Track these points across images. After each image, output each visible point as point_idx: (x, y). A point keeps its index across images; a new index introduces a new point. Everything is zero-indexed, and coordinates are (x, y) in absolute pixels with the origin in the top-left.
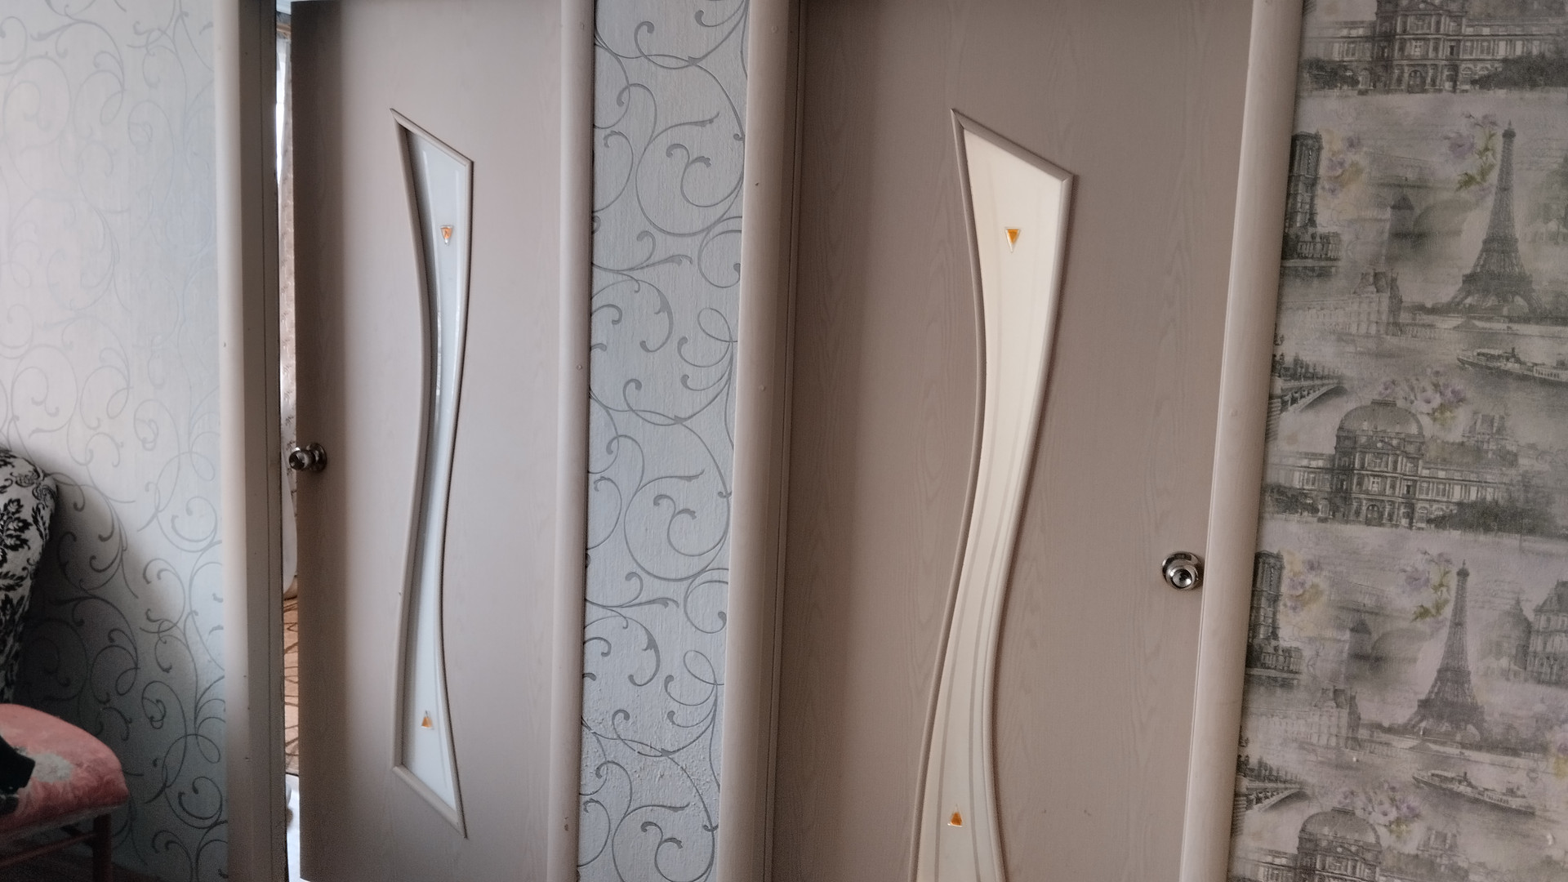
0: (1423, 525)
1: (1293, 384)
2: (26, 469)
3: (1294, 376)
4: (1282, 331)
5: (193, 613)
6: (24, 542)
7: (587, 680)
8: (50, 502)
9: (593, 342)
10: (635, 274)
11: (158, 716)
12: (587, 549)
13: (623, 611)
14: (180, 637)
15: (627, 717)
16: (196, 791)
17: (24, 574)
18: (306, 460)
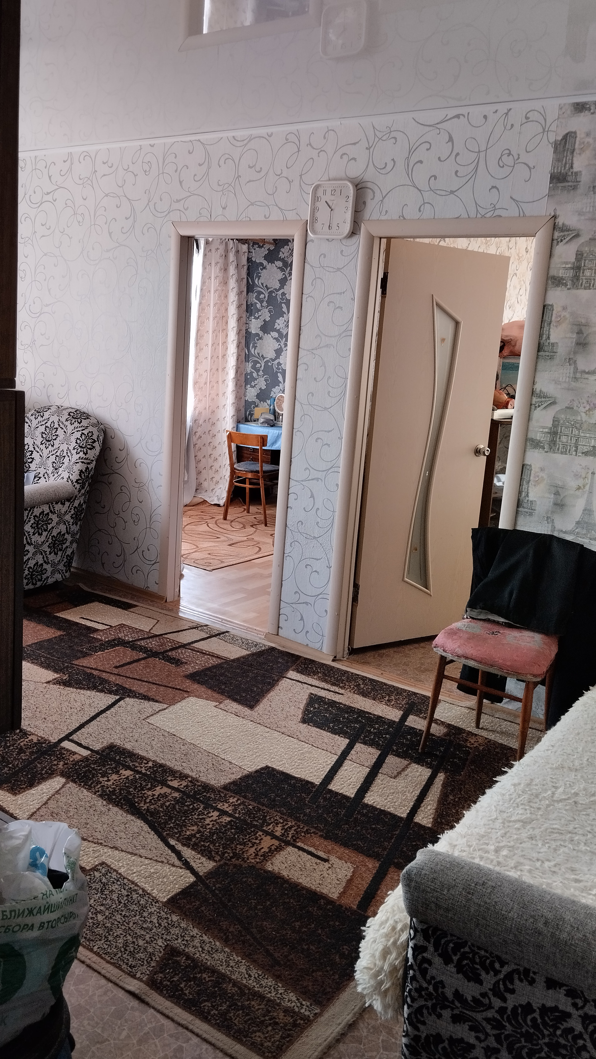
0: (580, 454)
1: (539, 400)
2: (95, 421)
3: (540, 397)
4: (536, 380)
5: (152, 480)
6: (94, 447)
7: (289, 509)
8: (103, 434)
9: (297, 377)
10: (314, 351)
11: (136, 520)
12: (291, 458)
13: (303, 483)
14: (146, 489)
15: (302, 524)
16: (149, 550)
17: (93, 459)
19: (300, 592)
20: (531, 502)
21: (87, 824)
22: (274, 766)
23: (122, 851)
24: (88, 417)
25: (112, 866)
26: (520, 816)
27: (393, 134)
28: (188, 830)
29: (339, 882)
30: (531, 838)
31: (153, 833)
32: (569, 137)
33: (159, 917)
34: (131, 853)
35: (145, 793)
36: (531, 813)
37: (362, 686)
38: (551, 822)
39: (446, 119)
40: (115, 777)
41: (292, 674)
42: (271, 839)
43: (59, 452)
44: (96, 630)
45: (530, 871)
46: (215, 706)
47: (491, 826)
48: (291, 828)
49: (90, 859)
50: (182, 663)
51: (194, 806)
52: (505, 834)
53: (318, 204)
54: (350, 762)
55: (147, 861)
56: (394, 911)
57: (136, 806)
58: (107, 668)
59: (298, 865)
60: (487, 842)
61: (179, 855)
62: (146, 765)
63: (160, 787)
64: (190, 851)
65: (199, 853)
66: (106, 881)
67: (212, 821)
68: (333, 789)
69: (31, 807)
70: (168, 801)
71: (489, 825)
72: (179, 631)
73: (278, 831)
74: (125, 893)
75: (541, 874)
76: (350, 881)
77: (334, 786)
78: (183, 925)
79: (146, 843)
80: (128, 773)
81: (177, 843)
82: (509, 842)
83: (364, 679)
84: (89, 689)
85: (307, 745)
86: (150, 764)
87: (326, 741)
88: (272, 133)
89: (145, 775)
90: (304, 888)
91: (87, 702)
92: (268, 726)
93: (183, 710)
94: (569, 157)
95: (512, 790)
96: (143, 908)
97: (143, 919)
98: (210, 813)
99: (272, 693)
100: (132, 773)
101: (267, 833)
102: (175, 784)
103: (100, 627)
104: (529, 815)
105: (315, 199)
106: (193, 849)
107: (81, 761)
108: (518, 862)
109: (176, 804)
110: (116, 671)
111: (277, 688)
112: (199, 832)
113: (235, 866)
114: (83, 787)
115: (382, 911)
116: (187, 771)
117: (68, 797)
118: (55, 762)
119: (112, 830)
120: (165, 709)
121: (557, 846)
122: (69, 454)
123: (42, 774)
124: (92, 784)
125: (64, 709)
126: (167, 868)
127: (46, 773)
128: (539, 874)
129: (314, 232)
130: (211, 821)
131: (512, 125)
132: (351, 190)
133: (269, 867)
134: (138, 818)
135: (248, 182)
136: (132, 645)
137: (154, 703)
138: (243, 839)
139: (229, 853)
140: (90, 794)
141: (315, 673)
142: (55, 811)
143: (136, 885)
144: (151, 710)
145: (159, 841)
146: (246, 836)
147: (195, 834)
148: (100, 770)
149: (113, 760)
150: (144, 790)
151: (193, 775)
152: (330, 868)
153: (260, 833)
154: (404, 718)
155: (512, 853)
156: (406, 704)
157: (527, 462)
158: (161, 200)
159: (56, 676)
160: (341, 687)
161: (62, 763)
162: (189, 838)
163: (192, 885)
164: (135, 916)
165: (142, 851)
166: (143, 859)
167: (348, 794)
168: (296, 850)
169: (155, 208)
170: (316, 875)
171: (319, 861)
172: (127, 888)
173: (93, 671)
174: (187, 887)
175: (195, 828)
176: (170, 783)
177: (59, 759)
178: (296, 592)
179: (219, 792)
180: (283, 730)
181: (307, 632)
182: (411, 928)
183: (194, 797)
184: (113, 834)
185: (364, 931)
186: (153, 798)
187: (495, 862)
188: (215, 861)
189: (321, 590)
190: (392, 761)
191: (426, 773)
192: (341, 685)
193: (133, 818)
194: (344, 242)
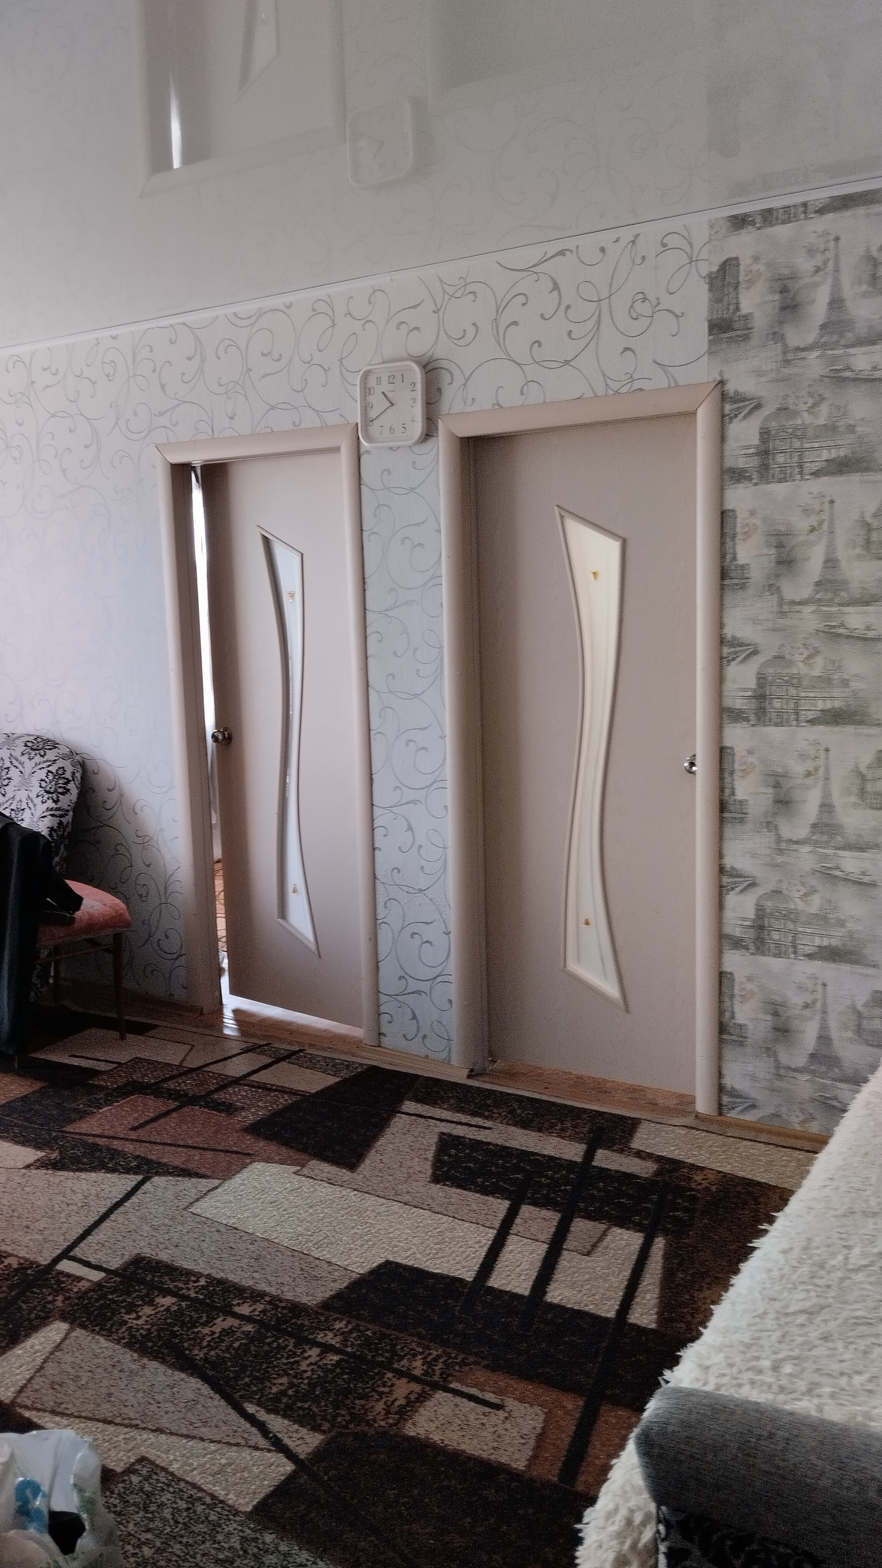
0: (804, 724)
1: (733, 650)
2: (67, 751)
3: (733, 645)
4: (725, 621)
5: (162, 830)
6: (68, 790)
7: (377, 852)
8: (80, 769)
9: (368, 654)
10: (389, 613)
11: (144, 894)
12: (372, 775)
13: (393, 810)
14: (155, 845)
15: (399, 871)
16: (167, 937)
17: (69, 808)
18: (220, 737)
19: (406, 976)
20: (741, 801)
21: (110, 1395)
22: (399, 1260)
23: (171, 1434)
24: (54, 745)
25: (157, 1462)
26: (801, 1303)
27: (470, 288)
28: (274, 1384)
29: (523, 1441)
30: (825, 1338)
31: (217, 1397)
32: (729, 266)
33: (242, 1537)
34: (187, 1436)
35: (199, 1331)
36: (818, 1296)
37: (519, 1111)
38: (851, 1307)
39: (546, 258)
40: (148, 1310)
41: (409, 1106)
42: (409, 1382)
43: (15, 803)
44: (96, 1073)
45: (833, 1396)
46: (295, 1173)
47: (759, 1327)
48: (436, 1359)
49: (122, 1454)
50: (236, 1109)
51: (279, 1344)
52: (783, 1336)
53: (371, 399)
54: (516, 1238)
55: (213, 1447)
56: (625, 1492)
57: (186, 1355)
58: (120, 1131)
59: (457, 1420)
60: (756, 1354)
61: (262, 1428)
62: (195, 1285)
63: (221, 1319)
64: (280, 1419)
65: (295, 1422)
66: (150, 1489)
67: (311, 1364)
68: (496, 1286)
69: (18, 1377)
70: (237, 1340)
71: (755, 1325)
72: (226, 1059)
73: (418, 1367)
74: (183, 1505)
75: (850, 1398)
76: (541, 1437)
77: (496, 1281)
78: (283, 1548)
79: (208, 1415)
80: (168, 1301)
81: (259, 1409)
82: (791, 1350)
83: (520, 1099)
84: (93, 1169)
85: (446, 1218)
86: (202, 1282)
87: (474, 1206)
88: (291, 304)
89: (196, 1300)
90: (471, 1458)
91: (93, 1192)
92: (382, 1194)
93: (245, 1185)
94: (733, 295)
95: (782, 1262)
96: (216, 1525)
97: (216, 1546)
98: (304, 1351)
99: (382, 1142)
100: (174, 1300)
101: (400, 1374)
102: (245, 1309)
103: (103, 1067)
104: (815, 1301)
105: (366, 391)
106: (284, 1416)
107: (90, 1290)
108: (812, 1383)
109: (250, 1343)
110: (133, 1135)
111: (388, 1131)
112: (291, 1385)
113: (356, 1435)
114: (98, 1333)
115: (607, 1493)
116: (263, 1287)
117: (76, 1354)
118: (50, 1298)
119: (152, 1402)
120: (216, 1188)
121: (866, 1346)
122: (31, 805)
123: (30, 1320)
124: (112, 1325)
125: (57, 1208)
126: (246, 1454)
127: (37, 1317)
128: (847, 1398)
129: (369, 439)
130: (308, 1366)
131: (644, 258)
132: (417, 375)
133: (410, 1430)
134: (192, 1375)
135: (263, 377)
136: (155, 1090)
137: (199, 1180)
138: (363, 1389)
139: (343, 1416)
140: (110, 1345)
141: (443, 1100)
142: (57, 1379)
143: (200, 1489)
144: (194, 1191)
145: (230, 1410)
146: (368, 1382)
147: (286, 1391)
148: (124, 1301)
149: (142, 1282)
150: (197, 1327)
151: (273, 1290)
152: (506, 1418)
153: (390, 1375)
154: (589, 1155)
155: (798, 1368)
156: (589, 1132)
157: (727, 743)
158: (136, 415)
159: (40, 1154)
160: (487, 1118)
161: (60, 1298)
162: (277, 1398)
163: (291, 1478)
164: (203, 1542)
165: (203, 1429)
166: (206, 1444)
167: (519, 1291)
168: (450, 1395)
169: (127, 427)
170: (487, 1434)
171: (487, 1410)
172: (186, 1496)
173: (98, 1139)
174: (284, 1481)
175: (284, 1380)
176: (237, 1309)
177: (56, 1292)
178: (401, 978)
179: (317, 1313)
180: (407, 1198)
181: (425, 1036)
182: (659, 1521)
183: (278, 1329)
184: (154, 1408)
185: (580, 1531)
186: (213, 1339)
187: (775, 1388)
188: (324, 1432)
189: (438, 971)
190: (581, 1227)
191: (636, 1239)
192: (487, 1113)
193: (183, 1375)
194: (416, 449)
